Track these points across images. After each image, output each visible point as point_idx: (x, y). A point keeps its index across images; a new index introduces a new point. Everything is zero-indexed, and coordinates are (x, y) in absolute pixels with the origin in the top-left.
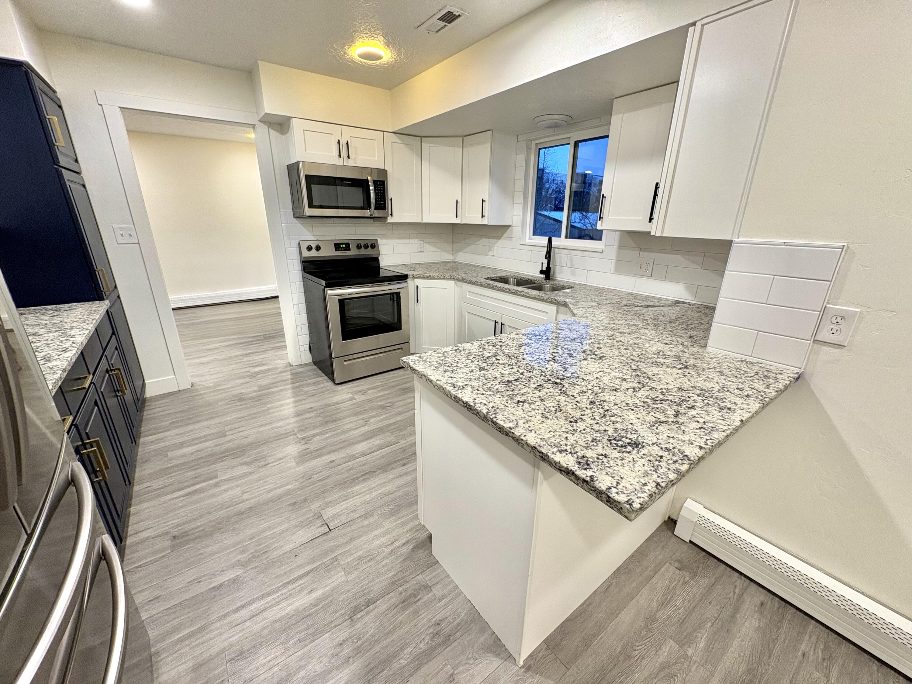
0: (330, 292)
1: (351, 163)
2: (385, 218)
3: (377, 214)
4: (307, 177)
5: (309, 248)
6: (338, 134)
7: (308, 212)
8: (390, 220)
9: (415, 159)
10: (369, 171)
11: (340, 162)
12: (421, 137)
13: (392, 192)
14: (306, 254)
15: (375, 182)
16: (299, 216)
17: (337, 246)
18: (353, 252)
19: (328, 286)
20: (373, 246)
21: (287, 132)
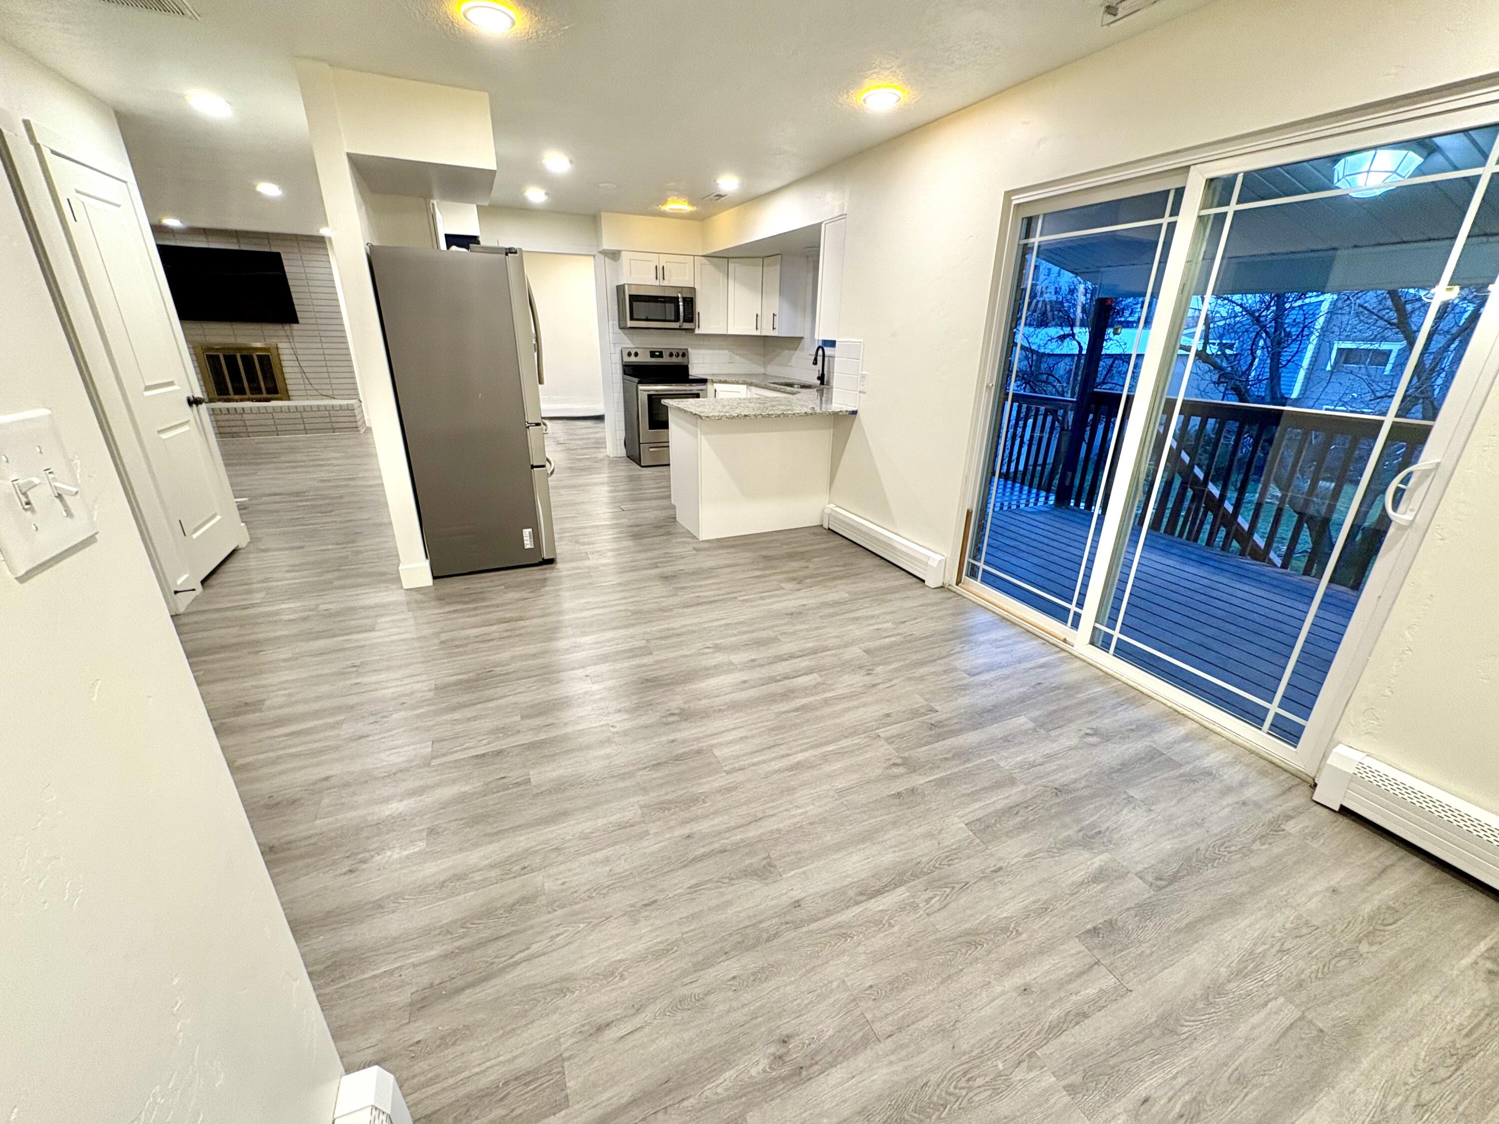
0: (641, 387)
1: (666, 283)
2: (693, 330)
3: (687, 325)
4: (630, 296)
5: (629, 354)
6: (655, 260)
7: (630, 324)
8: (697, 331)
9: (722, 278)
10: (680, 289)
11: (657, 283)
12: (728, 258)
13: (700, 307)
14: (627, 359)
15: (684, 299)
16: (623, 328)
17: (653, 354)
18: (666, 360)
19: (640, 382)
20: (684, 355)
21: (618, 259)
